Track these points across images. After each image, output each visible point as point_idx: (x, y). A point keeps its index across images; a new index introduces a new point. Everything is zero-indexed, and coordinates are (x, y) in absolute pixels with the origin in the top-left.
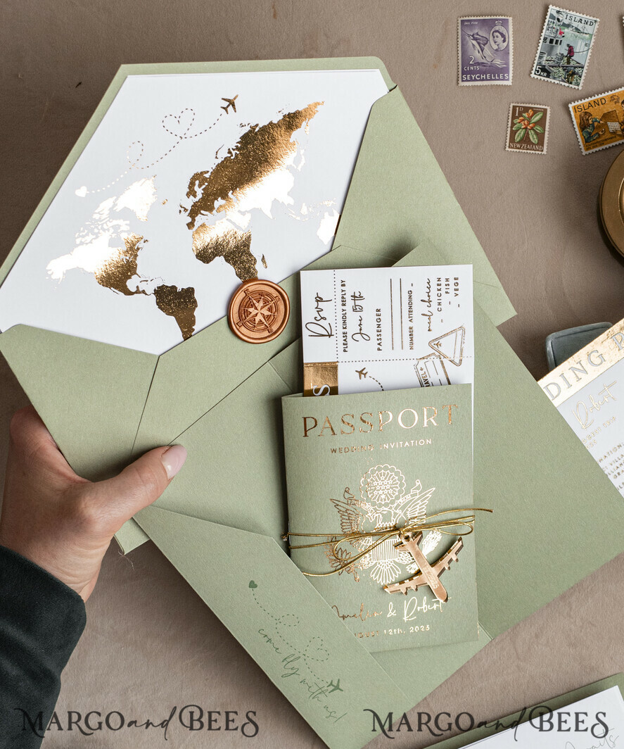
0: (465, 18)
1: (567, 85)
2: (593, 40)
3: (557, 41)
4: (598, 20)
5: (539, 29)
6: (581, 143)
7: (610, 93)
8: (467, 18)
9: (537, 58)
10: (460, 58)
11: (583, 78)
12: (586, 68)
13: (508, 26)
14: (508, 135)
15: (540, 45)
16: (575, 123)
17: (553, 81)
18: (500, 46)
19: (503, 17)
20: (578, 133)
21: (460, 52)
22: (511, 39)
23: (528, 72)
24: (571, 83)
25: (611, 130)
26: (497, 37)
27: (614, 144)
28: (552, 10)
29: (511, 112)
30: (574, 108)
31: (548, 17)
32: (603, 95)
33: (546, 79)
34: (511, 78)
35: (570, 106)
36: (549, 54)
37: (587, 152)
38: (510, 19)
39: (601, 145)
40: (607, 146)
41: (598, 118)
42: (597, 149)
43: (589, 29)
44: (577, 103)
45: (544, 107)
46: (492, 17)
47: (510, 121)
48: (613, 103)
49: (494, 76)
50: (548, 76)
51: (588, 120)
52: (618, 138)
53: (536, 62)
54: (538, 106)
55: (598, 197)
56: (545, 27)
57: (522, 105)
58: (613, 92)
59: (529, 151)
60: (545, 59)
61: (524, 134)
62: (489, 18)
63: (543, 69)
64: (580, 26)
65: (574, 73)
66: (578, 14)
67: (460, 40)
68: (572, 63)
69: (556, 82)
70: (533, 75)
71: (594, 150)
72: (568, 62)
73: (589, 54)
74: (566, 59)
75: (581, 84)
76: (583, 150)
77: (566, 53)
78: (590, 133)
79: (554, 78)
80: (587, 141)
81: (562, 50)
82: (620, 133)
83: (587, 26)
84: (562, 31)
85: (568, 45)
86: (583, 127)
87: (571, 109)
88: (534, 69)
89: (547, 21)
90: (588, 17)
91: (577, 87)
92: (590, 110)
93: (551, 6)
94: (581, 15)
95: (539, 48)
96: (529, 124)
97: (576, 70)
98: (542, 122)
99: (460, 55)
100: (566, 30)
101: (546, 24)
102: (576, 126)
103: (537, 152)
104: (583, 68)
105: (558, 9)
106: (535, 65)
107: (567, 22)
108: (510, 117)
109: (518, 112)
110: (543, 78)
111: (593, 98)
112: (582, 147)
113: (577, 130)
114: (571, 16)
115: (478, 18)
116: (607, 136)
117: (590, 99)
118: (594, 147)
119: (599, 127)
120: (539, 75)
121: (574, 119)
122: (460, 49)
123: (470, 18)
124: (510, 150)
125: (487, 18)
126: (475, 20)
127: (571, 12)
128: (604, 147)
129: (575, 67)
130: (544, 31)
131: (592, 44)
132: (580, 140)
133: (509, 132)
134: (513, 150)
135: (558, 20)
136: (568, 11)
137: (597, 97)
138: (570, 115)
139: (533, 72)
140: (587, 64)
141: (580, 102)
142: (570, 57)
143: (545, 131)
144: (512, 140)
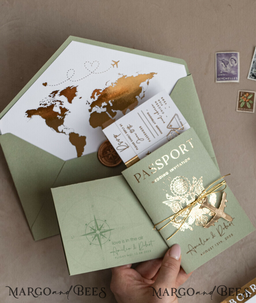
0: (218, 53)
5: (251, 57)
13: (237, 56)
14: (238, 104)
18: (234, 65)
19: (235, 52)
21: (216, 68)
23: (246, 76)
29: (239, 94)
31: (255, 52)
33: (254, 80)
34: (239, 79)
36: (255, 69)
38: (238, 53)
47: (238, 98)
49: (231, 78)
53: (250, 72)
54: (251, 92)
56: (254, 57)
57: (244, 91)
59: (246, 112)
60: (253, 71)
61: (245, 104)
63: (253, 75)
67: (216, 62)
70: (248, 78)
95: (251, 66)
96: (247, 100)
98: (252, 99)
103: (250, 112)
109: (242, 94)
115: (224, 53)
120: (251, 78)
123: (221, 53)
124: (238, 111)
125: (228, 52)
143: (253, 102)
144: (239, 107)
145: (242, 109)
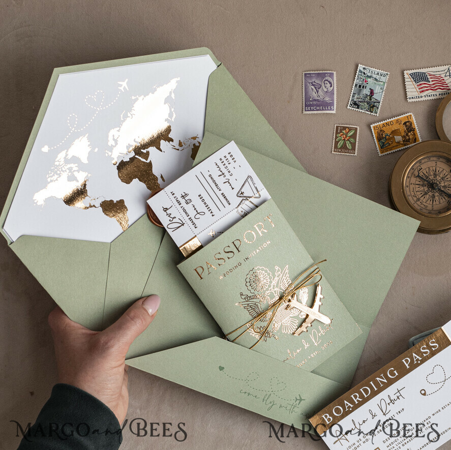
0: (307, 72)
1: (369, 113)
2: (385, 86)
3: (363, 86)
4: (389, 73)
5: (352, 79)
6: (378, 149)
7: (396, 118)
8: (308, 72)
9: (351, 97)
10: (304, 96)
11: (379, 109)
12: (381, 103)
13: (333, 77)
14: (334, 144)
15: (353, 88)
16: (374, 136)
17: (361, 111)
18: (329, 89)
19: (330, 72)
20: (376, 143)
21: (304, 93)
22: (335, 85)
23: (345, 105)
24: (372, 112)
25: (396, 141)
26: (327, 84)
27: (398, 149)
28: (361, 67)
29: (335, 130)
30: (374, 127)
31: (358, 71)
32: (392, 119)
33: (357, 110)
34: (335, 109)
35: (371, 126)
36: (359, 94)
37: (382, 155)
38: (335, 73)
39: (390, 150)
40: (394, 151)
41: (389, 133)
42: (388, 153)
43: (383, 79)
44: (375, 124)
45: (355, 127)
46: (324, 72)
47: (334, 135)
48: (398, 124)
49: (325, 108)
50: (358, 108)
51: (382, 135)
52: (401, 145)
53: (350, 99)
54: (352, 126)
55: (389, 182)
56: (356, 78)
57: (342, 125)
58: (398, 117)
59: (346, 154)
60: (356, 97)
61: (343, 143)
62: (322, 72)
63: (355, 104)
64: (378, 77)
65: (374, 106)
66: (376, 70)
67: (304, 86)
68: (373, 100)
69: (363, 111)
70: (348, 107)
71: (386, 153)
72: (370, 99)
73: (383, 94)
74: (369, 97)
75: (378, 113)
76: (379, 153)
77: (369, 94)
78: (383, 143)
79: (362, 109)
80: (381, 147)
81: (366, 91)
82: (402, 143)
83: (382, 77)
84: (367, 80)
85: (370, 89)
86: (379, 139)
87: (372, 128)
88: (349, 103)
89: (357, 74)
90: (382, 71)
91: (375, 115)
92: (384, 129)
93: (359, 65)
94: (378, 70)
95: (353, 91)
96: (346, 137)
97: (375, 104)
98: (354, 136)
99: (304, 95)
100: (369, 80)
101: (357, 76)
102: (375, 138)
103: (351, 154)
104: (379, 103)
105: (364, 67)
106: (350, 101)
107: (369, 74)
108: (335, 133)
109: (340, 130)
110: (355, 109)
111: (386, 121)
112: (379, 151)
113: (376, 141)
114: (373, 71)
115: (315, 72)
116: (394, 144)
117: (384, 122)
118: (386, 151)
119: (389, 139)
120: (353, 107)
121: (374, 134)
122: (304, 91)
123: (310, 72)
124: (334, 153)
125: (320, 72)
126: (313, 74)
127: (372, 69)
128: (392, 151)
129: (374, 102)
130: (355, 80)
131: (385, 88)
132: (377, 147)
133: (334, 142)
134: (336, 153)
135: (364, 73)
136: (370, 68)
137: (388, 121)
138: (372, 132)
139: (349, 105)
140: (382, 100)
141: (377, 124)
142: (372, 96)
143: (356, 141)
144: (336, 147)
145: (340, 150)
